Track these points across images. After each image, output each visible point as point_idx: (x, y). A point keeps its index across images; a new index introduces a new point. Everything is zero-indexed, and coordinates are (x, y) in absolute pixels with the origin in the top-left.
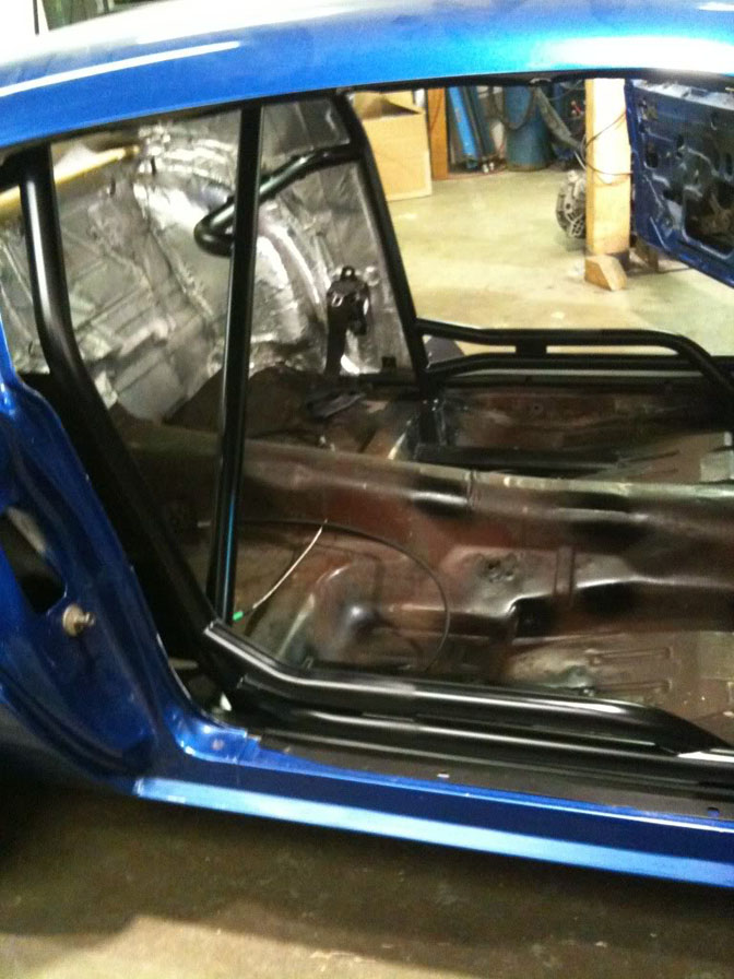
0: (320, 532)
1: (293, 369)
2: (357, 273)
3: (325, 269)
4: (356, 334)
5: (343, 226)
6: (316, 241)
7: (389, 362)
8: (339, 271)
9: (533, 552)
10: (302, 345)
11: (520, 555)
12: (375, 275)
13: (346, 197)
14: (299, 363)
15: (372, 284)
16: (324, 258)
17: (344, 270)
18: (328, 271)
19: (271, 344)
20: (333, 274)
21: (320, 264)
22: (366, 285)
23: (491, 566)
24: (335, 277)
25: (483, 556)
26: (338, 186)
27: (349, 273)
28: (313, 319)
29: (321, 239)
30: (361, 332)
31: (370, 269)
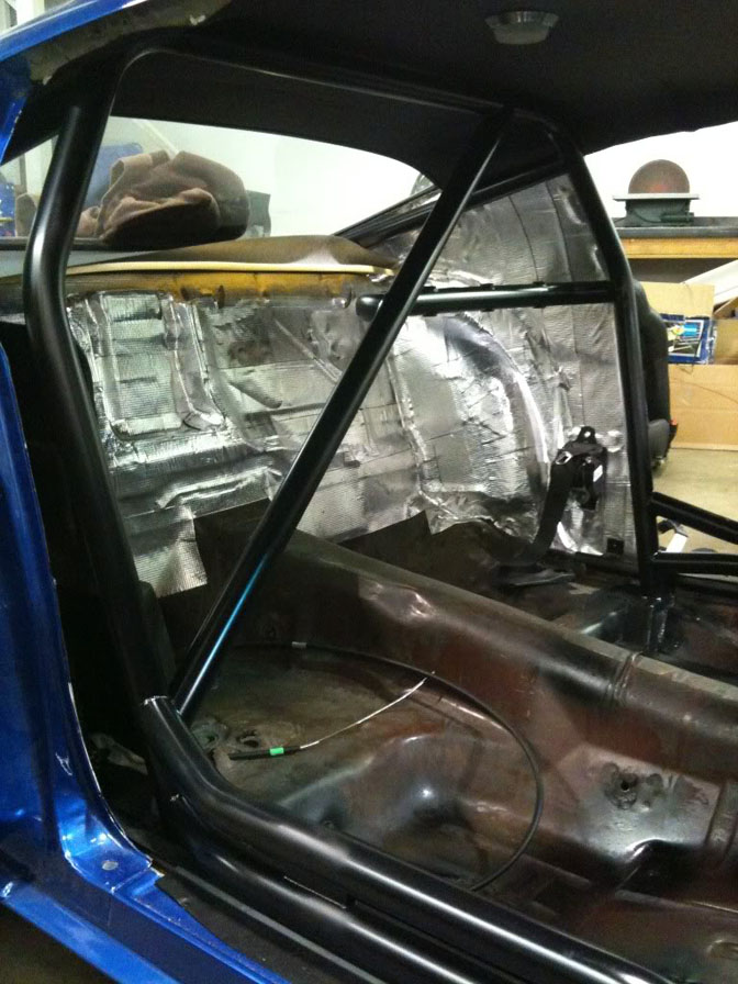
0: (421, 684)
1: (502, 532)
2: (597, 436)
3: (561, 427)
4: (583, 507)
5: (590, 379)
6: (557, 393)
7: (615, 546)
8: (576, 431)
9: (688, 779)
10: (516, 505)
11: (668, 779)
12: (617, 440)
13: (599, 346)
14: (510, 526)
15: (612, 450)
16: (563, 414)
17: (584, 430)
18: (565, 428)
19: (480, 495)
20: (570, 434)
21: (557, 420)
22: (605, 449)
23: (625, 786)
24: (571, 436)
25: (617, 768)
26: (592, 333)
27: (588, 434)
28: (534, 479)
29: (564, 390)
30: (589, 506)
31: (614, 433)
